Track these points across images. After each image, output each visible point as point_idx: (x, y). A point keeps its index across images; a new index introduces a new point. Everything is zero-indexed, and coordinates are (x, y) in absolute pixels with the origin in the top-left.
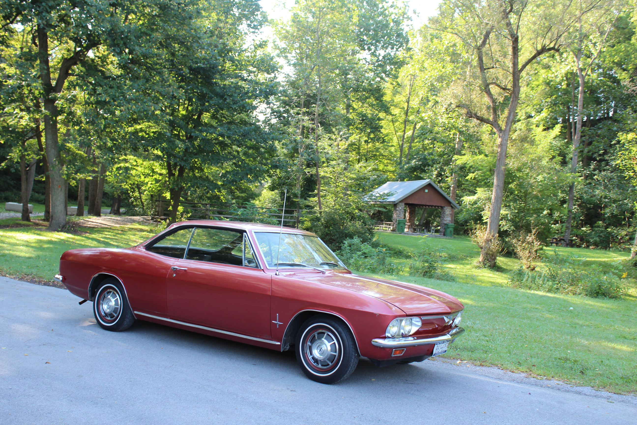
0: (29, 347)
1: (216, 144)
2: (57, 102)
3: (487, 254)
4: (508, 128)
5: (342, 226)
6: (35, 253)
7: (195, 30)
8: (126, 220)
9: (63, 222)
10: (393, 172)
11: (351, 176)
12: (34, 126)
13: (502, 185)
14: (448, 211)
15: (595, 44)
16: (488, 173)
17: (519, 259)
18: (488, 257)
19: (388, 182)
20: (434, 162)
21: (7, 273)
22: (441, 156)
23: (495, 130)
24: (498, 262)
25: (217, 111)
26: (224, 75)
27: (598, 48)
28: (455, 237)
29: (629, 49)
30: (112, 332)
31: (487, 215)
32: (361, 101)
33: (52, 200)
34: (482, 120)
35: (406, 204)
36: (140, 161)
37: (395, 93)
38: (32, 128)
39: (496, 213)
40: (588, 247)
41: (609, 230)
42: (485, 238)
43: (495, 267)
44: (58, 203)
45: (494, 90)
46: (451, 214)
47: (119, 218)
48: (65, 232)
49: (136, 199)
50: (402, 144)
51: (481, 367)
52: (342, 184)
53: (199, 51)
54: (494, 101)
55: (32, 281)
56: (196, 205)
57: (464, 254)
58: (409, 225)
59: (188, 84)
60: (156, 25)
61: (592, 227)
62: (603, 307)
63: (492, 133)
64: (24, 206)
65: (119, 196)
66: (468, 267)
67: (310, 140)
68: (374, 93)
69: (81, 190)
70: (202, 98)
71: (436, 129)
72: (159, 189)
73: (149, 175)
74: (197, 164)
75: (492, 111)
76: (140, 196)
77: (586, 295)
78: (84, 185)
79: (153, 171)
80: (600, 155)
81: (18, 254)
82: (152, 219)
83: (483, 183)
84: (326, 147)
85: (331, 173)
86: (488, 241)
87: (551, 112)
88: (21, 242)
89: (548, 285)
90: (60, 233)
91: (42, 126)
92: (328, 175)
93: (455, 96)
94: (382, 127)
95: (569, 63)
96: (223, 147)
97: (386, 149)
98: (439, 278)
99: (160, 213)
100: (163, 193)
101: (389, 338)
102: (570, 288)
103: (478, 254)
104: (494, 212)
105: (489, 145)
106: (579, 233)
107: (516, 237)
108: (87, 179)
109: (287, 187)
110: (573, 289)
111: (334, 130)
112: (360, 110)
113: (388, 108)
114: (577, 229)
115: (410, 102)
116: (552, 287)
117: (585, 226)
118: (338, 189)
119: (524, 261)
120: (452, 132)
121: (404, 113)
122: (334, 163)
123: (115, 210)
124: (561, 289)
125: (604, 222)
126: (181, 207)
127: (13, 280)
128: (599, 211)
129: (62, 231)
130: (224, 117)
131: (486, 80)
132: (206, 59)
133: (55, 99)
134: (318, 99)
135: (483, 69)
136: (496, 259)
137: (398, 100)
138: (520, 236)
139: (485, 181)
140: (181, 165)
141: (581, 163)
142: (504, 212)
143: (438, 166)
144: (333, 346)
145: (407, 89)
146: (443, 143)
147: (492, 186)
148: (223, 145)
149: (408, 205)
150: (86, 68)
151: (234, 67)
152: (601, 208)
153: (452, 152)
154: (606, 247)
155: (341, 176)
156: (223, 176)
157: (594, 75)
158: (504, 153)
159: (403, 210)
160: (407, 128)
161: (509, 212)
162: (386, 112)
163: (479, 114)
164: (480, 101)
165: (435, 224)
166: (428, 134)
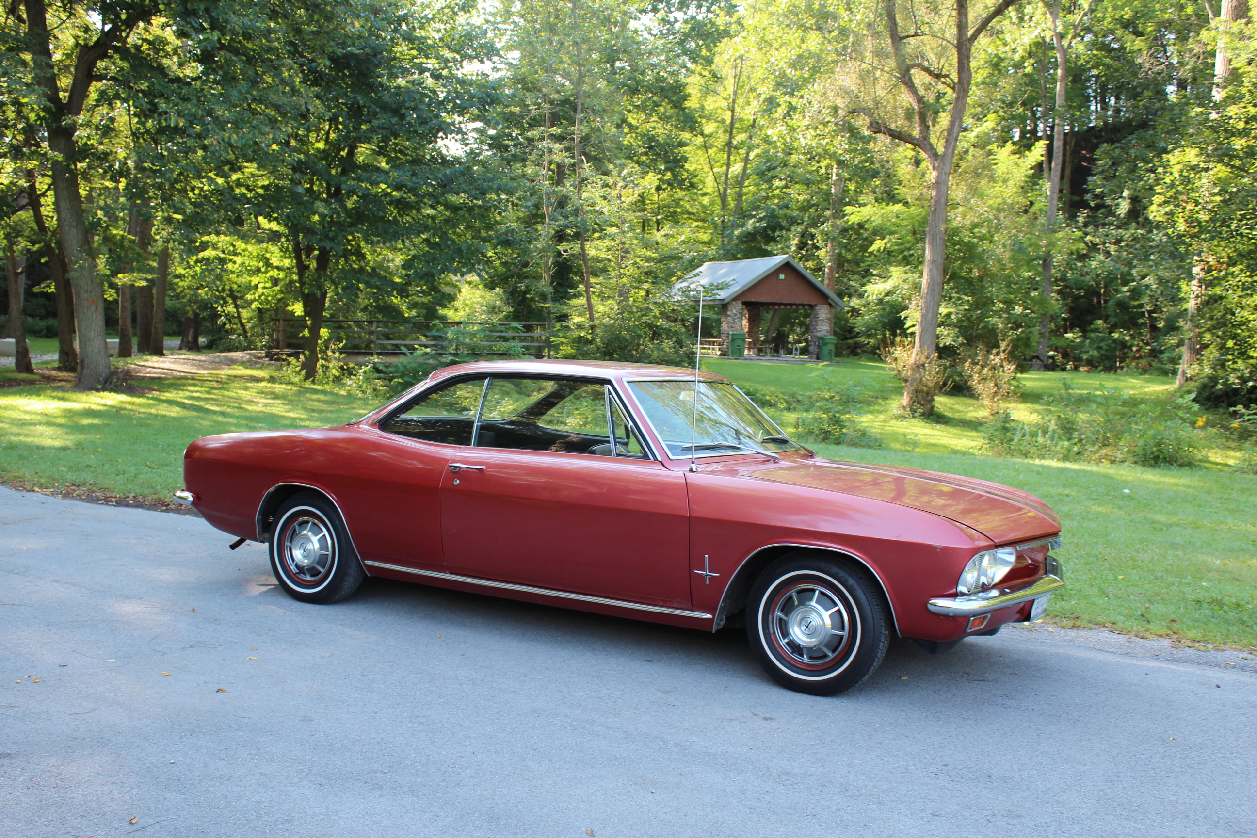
0: (164, 654)
1: (390, 204)
2: (77, 133)
3: (917, 391)
4: (950, 150)
5: (636, 350)
6: (71, 437)
8: (217, 360)
9: (105, 373)
10: (709, 243)
11: (649, 253)
12: (26, 185)
13: (940, 261)
14: (823, 313)
16: (909, 238)
17: (977, 399)
18: (920, 398)
19: (706, 264)
20: (793, 221)
21: (35, 485)
22: (804, 208)
23: (923, 155)
24: (936, 405)
25: (386, 139)
26: (394, 67)
28: (837, 362)
30: (317, 607)
31: (913, 317)
32: (644, 111)
33: (79, 328)
34: (898, 136)
35: (744, 303)
36: (240, 245)
37: (707, 91)
38: (22, 190)
39: (930, 314)
40: (1076, 368)
41: (1116, 335)
42: (912, 361)
43: (933, 416)
44: (92, 335)
45: (919, 78)
46: (829, 319)
47: (203, 358)
48: (110, 391)
49: (230, 318)
50: (725, 190)
51: (1075, 630)
52: (631, 271)
53: (349, 21)
54: (920, 100)
55: (91, 499)
56: (343, 324)
57: (872, 394)
58: (750, 343)
59: (328, 88)
61: (1084, 332)
62: (1177, 485)
63: (918, 162)
64: (18, 343)
65: (196, 315)
66: (882, 417)
67: (568, 187)
68: (670, 94)
69: (123, 307)
70: (356, 113)
71: (794, 158)
72: (279, 297)
73: (258, 270)
74: (352, 246)
75: (917, 118)
76: (238, 312)
77: (1136, 462)
78: (128, 296)
79: (268, 264)
81: (37, 441)
82: (266, 356)
83: (900, 258)
84: (599, 200)
85: (609, 250)
86: (918, 367)
87: (1003, 118)
88: (34, 416)
89: (1062, 447)
90: (102, 394)
91: (42, 183)
92: (603, 255)
93: (845, 92)
94: (686, 159)
95: (1038, 23)
96: (403, 209)
97: (694, 200)
98: (853, 444)
99: (281, 344)
100: (288, 305)
101: (963, 594)
102: (1104, 451)
103: (898, 391)
104: (927, 311)
105: (913, 184)
106: (1061, 343)
107: (969, 357)
108: (137, 284)
109: (526, 281)
110: (1110, 453)
111: (611, 167)
112: (643, 129)
113: (696, 122)
114: (1056, 335)
115: (737, 109)
116: (1069, 450)
117: (1072, 331)
118: (625, 280)
119: (987, 402)
120: (824, 163)
121: (725, 131)
122: (614, 230)
123: (189, 342)
124: (1086, 454)
125: (1105, 322)
126: (326, 330)
127: (51, 499)
128: (1095, 300)
129: (104, 389)
130: (401, 152)
131: (904, 61)
132: (363, 37)
133: (73, 128)
134: (579, 108)
135: (897, 39)
136: (933, 400)
137: (712, 107)
138: (977, 355)
139: (906, 253)
140: (325, 248)
141: (1060, 213)
142: (943, 310)
143: (799, 229)
144: (837, 617)
145: (730, 84)
146: (808, 185)
147: (921, 263)
148: (402, 206)
149: (747, 304)
150: (129, 62)
151: (414, 52)
152: (1098, 295)
153: (825, 200)
154: (1110, 368)
155: (628, 255)
156: (407, 265)
157: (1079, 48)
158: (943, 200)
159: (738, 315)
160: (732, 158)
161: (952, 310)
162: (692, 129)
163: (893, 126)
164: (892, 101)
165: (791, 338)
166: (779, 169)
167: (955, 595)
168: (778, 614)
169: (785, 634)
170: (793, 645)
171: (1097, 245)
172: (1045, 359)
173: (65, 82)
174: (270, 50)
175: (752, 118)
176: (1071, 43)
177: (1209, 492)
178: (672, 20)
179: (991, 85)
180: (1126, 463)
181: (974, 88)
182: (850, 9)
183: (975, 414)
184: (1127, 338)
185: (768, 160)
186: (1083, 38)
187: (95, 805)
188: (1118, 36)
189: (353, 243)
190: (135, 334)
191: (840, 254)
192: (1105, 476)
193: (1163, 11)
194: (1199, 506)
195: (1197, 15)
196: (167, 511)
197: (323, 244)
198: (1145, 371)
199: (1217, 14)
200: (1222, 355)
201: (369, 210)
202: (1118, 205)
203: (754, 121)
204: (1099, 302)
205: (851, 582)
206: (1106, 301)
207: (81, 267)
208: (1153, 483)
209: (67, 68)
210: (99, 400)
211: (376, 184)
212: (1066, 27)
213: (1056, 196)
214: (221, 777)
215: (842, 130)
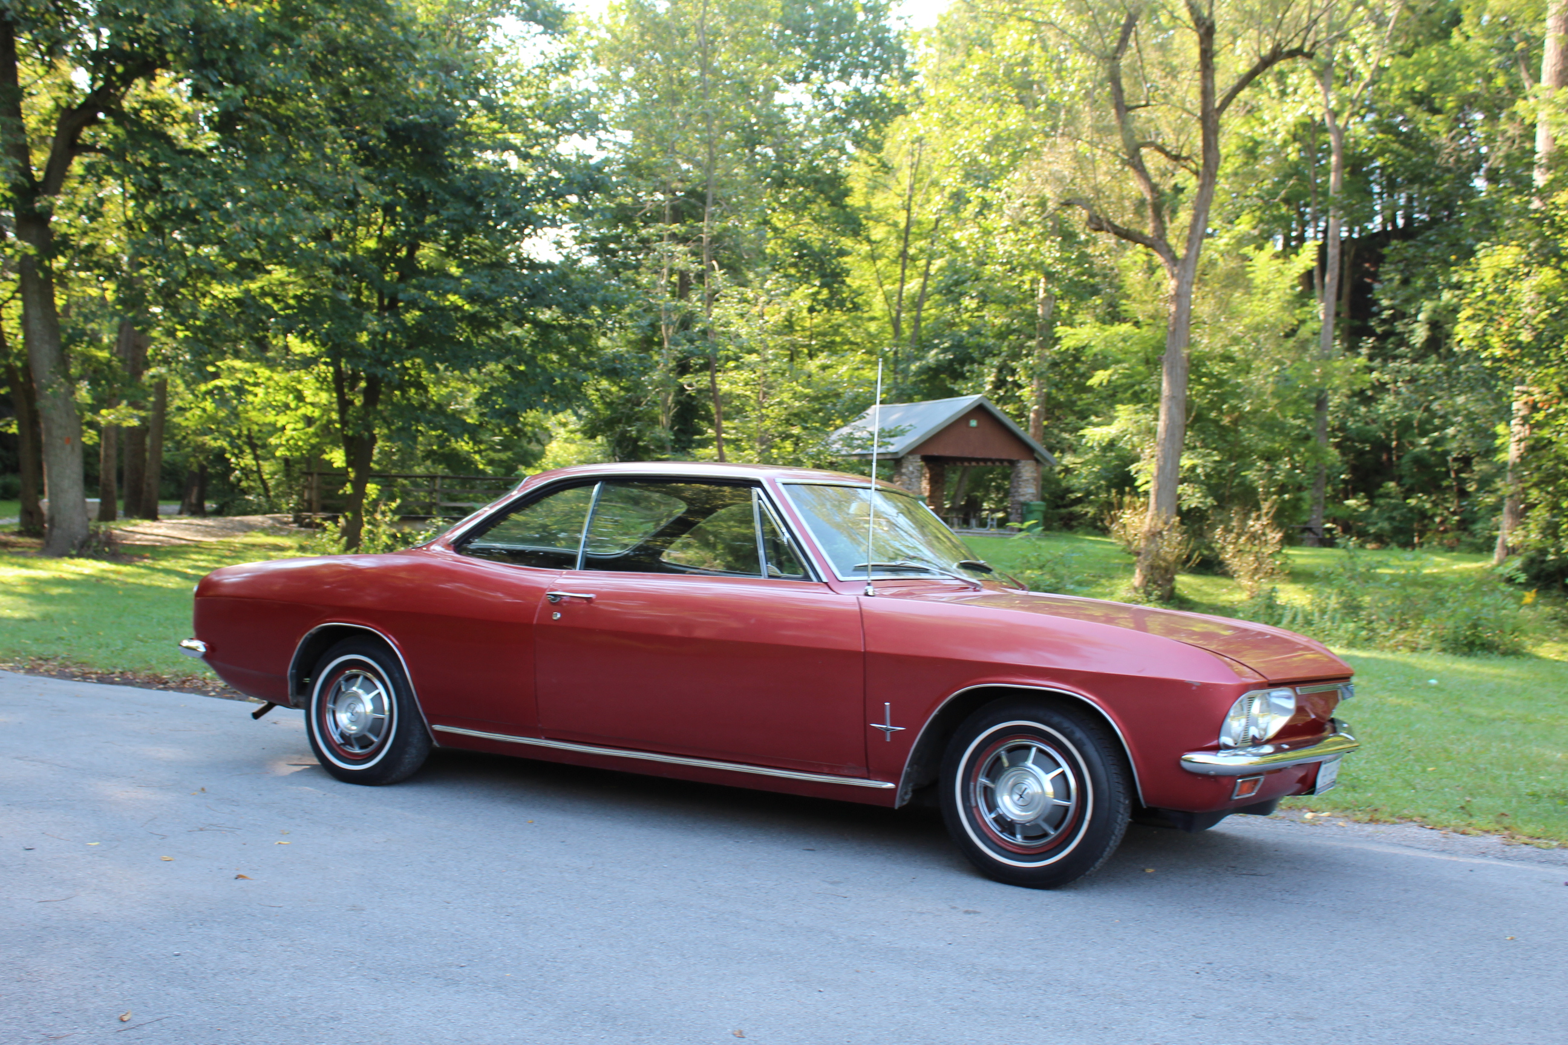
0: (164, 837)
1: (461, 320)
2: (54, 219)
3: (1152, 567)
4: (1193, 253)
6: (36, 608)
7: (403, 27)
8: (230, 525)
9: (81, 534)
11: (800, 389)
13: (1181, 396)
14: (1027, 470)
15: (1364, 50)
16: (1141, 368)
17: (1232, 577)
18: (1157, 576)
19: (874, 406)
20: (988, 352)
22: (1002, 335)
23: (1158, 259)
24: (1178, 586)
25: (456, 236)
26: (468, 141)
27: (1373, 58)
28: (1047, 535)
29: (1447, 59)
30: (368, 789)
31: (1146, 471)
32: (793, 209)
33: (50, 477)
34: (1126, 235)
35: (924, 458)
36: (263, 372)
37: (874, 187)
39: (1169, 466)
40: (1362, 545)
41: (1412, 502)
42: (1145, 527)
44: (66, 484)
45: (1152, 160)
46: (1035, 479)
47: (209, 523)
48: (89, 557)
49: (246, 472)
50: (899, 314)
51: (1373, 825)
52: (774, 412)
53: (411, 81)
54: (1154, 188)
55: (64, 675)
57: (1093, 572)
59: (382, 169)
60: (302, 14)
61: (1371, 497)
62: (1499, 676)
63: (1151, 269)
65: (203, 468)
67: (694, 302)
68: (826, 187)
69: (107, 456)
70: (418, 203)
71: (989, 270)
72: (313, 441)
73: (287, 406)
74: (410, 375)
75: (1149, 212)
76: (258, 465)
77: (1444, 650)
78: (113, 441)
79: (300, 397)
80: (1384, 322)
82: (295, 522)
83: (1128, 394)
84: (735, 319)
85: (747, 384)
86: (1154, 535)
87: (1261, 221)
89: (1346, 631)
90: (78, 561)
92: (740, 391)
93: (1056, 178)
94: (847, 272)
95: (1304, 97)
96: (478, 327)
97: (858, 327)
99: (315, 505)
100: (324, 452)
101: (1227, 747)
102: (1401, 636)
103: (1129, 569)
104: (1165, 462)
105: (1145, 298)
106: (1340, 513)
107: (1221, 522)
108: (125, 424)
109: (638, 424)
110: (1410, 639)
111: (751, 276)
112: (792, 233)
113: (860, 225)
114: (1334, 503)
115: (915, 209)
116: (1356, 636)
117: (1354, 496)
118: (768, 423)
119: (1246, 582)
120: (1028, 276)
121: (899, 238)
122: (754, 358)
123: (191, 505)
124: (1378, 640)
125: (1399, 484)
126: (374, 486)
127: (10, 674)
128: (1384, 457)
129: (80, 555)
130: (476, 252)
131: (1132, 137)
132: (429, 102)
133: (49, 212)
134: (709, 200)
135: (1123, 108)
136: (1172, 580)
137: (881, 205)
138: (1231, 519)
139: (1137, 388)
140: (375, 376)
141: (1337, 342)
142: (1186, 462)
143: (996, 362)
144: (1061, 782)
145: (905, 177)
146: (1007, 305)
147: (1156, 401)
148: (477, 322)
149: (927, 459)
150: (125, 128)
151: (495, 125)
152: (1389, 449)
153: (1029, 325)
154: (1407, 544)
155: (772, 391)
156: (481, 400)
157: (1359, 129)
158: (1184, 317)
159: (916, 474)
160: (907, 272)
161: (1196, 461)
162: (856, 234)
163: (1118, 222)
164: (1117, 190)
165: (985, 505)
166: (969, 283)
167: (1217, 748)
168: (983, 780)
169: (992, 806)
170: (1001, 820)
171: (1386, 383)
172: (1320, 532)
173: (39, 158)
174: (307, 116)
175: (933, 218)
176: (1347, 123)
177: (1543, 685)
178: (830, 92)
179: (1246, 176)
180: (1432, 651)
181: (1222, 180)
182: (1061, 78)
183: (1230, 598)
184: (1428, 506)
185: (956, 272)
186: (1363, 117)
187: (73, 1001)
188: (1409, 116)
189: (412, 372)
190: (120, 497)
191: (1048, 396)
192: (1405, 665)
193: (1468, 81)
194: (1530, 699)
195: (1511, 87)
196: (165, 689)
197: (373, 370)
198: (1451, 549)
199: (1537, 79)
200: (1554, 516)
201: (434, 327)
202: (1412, 332)
203: (938, 221)
204: (1390, 459)
205: (1079, 734)
206: (1399, 458)
207: (54, 393)
208: (1469, 673)
209: (43, 139)
210: (73, 568)
211: (443, 295)
212: (1342, 101)
213: (1332, 321)
214: (242, 970)
215: (1052, 233)
